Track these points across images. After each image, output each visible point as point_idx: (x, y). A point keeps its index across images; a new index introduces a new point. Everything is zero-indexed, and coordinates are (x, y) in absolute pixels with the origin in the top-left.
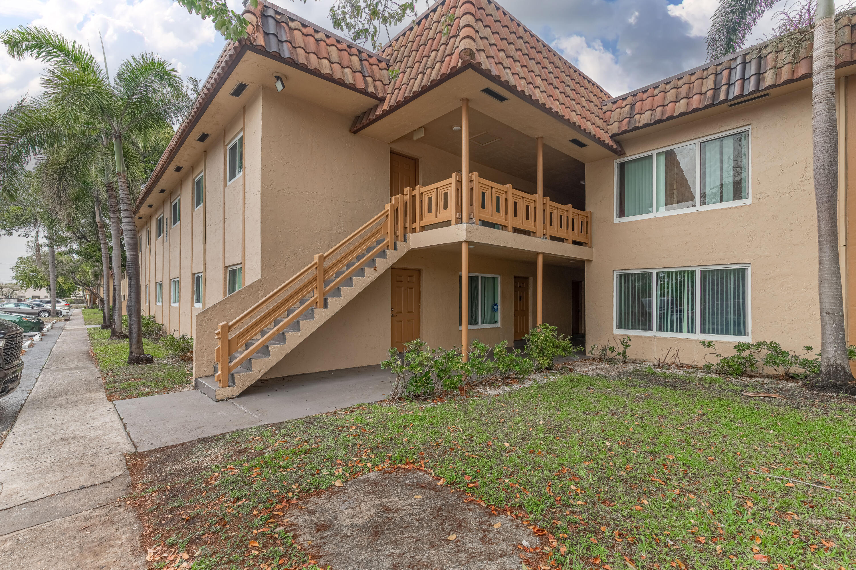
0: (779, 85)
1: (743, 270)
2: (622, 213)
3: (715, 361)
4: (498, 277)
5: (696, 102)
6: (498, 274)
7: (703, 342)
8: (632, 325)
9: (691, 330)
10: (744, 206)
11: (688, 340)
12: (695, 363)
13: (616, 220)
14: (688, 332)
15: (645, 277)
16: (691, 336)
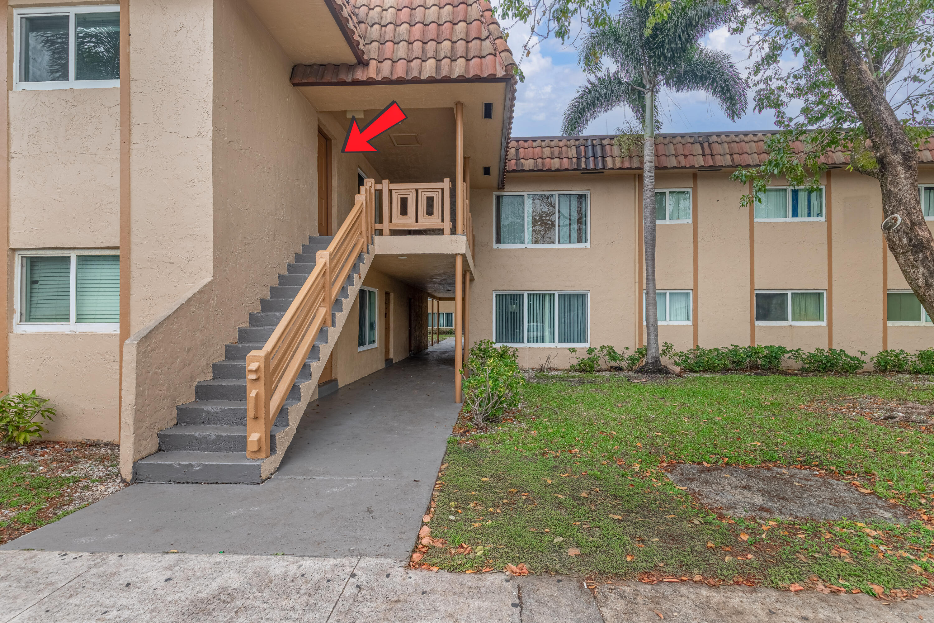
0: (615, 169)
1: (583, 296)
2: (498, 241)
3: (575, 362)
4: (375, 290)
5: (566, 163)
6: (376, 288)
7: (569, 349)
8: (506, 339)
9: (552, 341)
10: (586, 249)
11: (550, 348)
12: (556, 366)
13: (495, 246)
14: (559, 342)
15: (517, 298)
16: (552, 345)
